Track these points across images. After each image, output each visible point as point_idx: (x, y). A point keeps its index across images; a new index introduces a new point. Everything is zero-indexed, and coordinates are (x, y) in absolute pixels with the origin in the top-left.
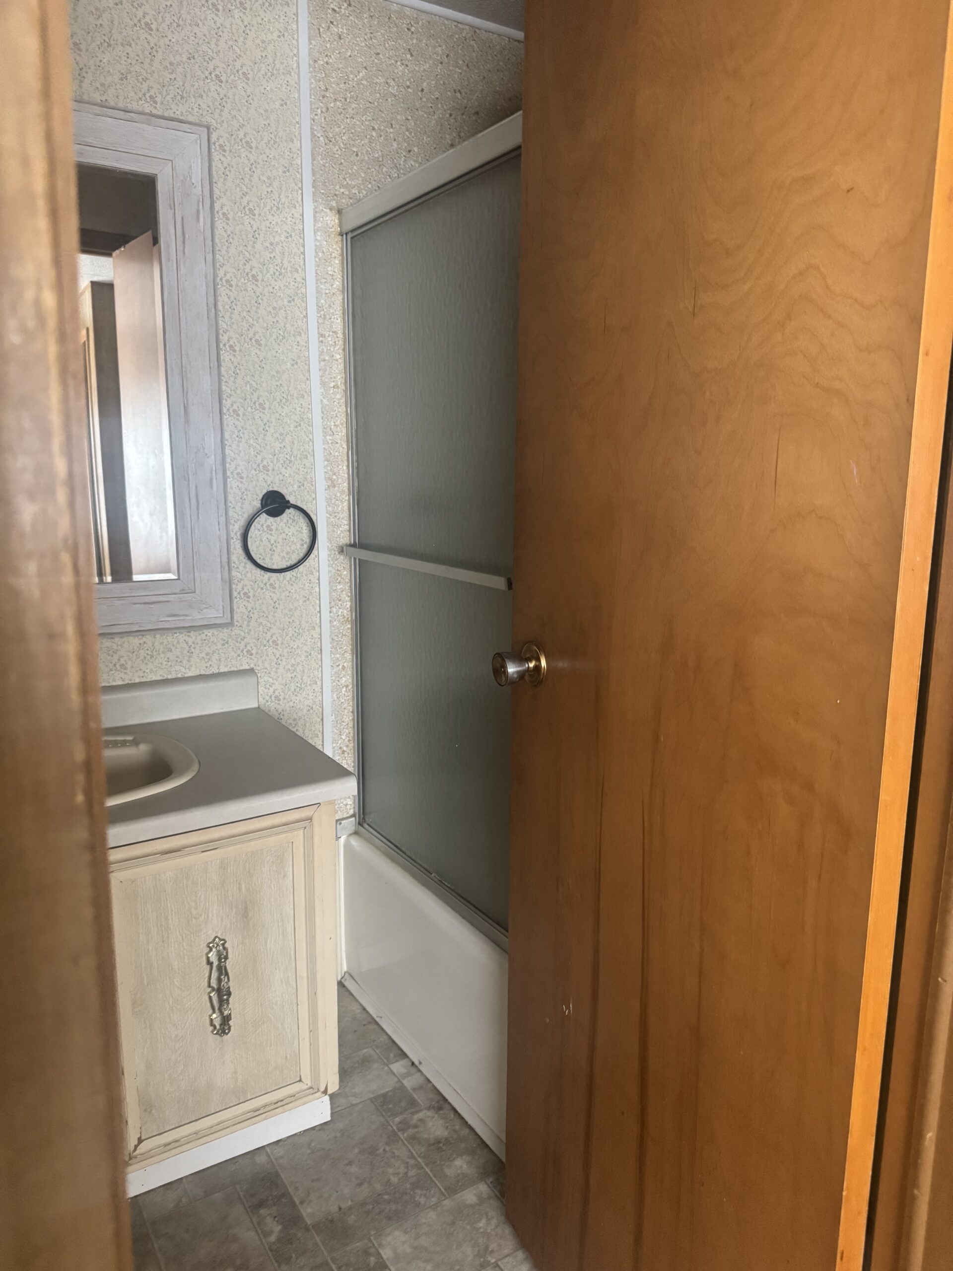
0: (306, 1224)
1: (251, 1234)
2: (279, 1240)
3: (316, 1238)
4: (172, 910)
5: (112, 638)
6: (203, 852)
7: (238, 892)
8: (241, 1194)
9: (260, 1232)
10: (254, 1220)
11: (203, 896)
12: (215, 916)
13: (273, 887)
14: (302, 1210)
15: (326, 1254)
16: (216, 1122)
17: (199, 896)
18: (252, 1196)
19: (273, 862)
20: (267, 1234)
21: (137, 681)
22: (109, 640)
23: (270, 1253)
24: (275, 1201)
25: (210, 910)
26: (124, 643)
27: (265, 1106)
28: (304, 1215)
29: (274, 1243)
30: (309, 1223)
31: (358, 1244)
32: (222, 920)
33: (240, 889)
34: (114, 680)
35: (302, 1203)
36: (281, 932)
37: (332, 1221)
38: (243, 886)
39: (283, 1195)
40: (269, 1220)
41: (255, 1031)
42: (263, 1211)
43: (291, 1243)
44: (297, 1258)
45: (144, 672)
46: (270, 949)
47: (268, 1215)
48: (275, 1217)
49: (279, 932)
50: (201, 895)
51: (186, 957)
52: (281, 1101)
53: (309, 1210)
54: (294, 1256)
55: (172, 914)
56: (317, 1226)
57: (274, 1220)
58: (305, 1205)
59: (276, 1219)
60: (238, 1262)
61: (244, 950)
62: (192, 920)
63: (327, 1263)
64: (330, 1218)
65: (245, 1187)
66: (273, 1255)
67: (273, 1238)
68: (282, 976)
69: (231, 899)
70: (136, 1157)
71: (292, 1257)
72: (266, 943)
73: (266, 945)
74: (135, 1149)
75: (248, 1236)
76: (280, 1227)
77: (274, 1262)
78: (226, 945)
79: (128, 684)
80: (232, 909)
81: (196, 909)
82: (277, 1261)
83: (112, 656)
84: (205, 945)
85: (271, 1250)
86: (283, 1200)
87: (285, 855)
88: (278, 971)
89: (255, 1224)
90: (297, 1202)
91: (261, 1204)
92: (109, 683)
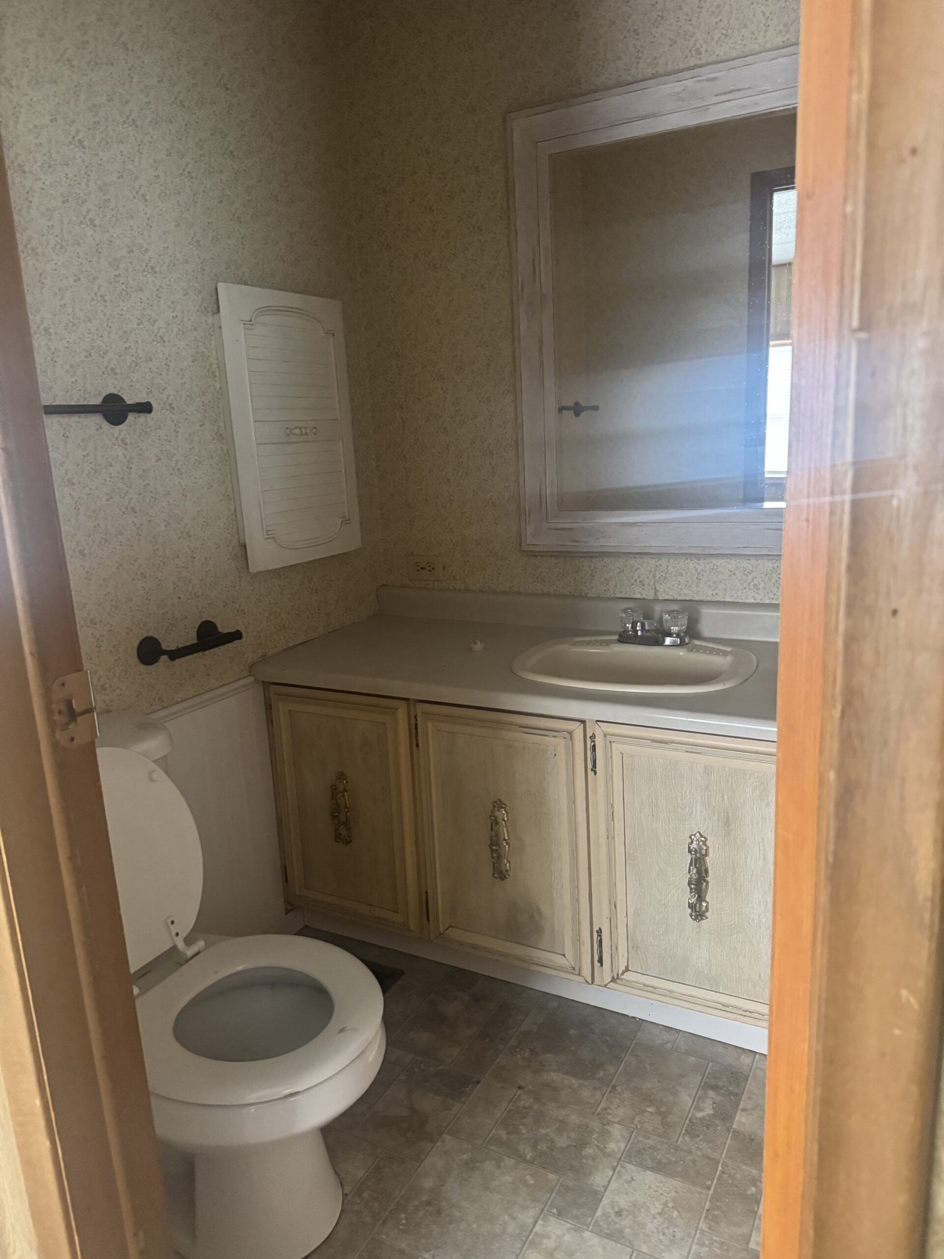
0: (731, 1126)
1: (689, 1101)
2: (702, 1119)
3: (729, 1140)
4: (661, 793)
5: (748, 560)
6: (686, 752)
7: (720, 800)
8: (708, 1070)
9: (695, 1103)
10: (699, 1093)
11: (688, 792)
12: (699, 812)
13: (755, 810)
14: (738, 1114)
15: (724, 1156)
16: (689, 993)
17: (685, 789)
18: (715, 1078)
19: (756, 787)
20: (699, 1109)
21: (767, 601)
22: (746, 561)
23: (687, 1121)
24: (726, 1093)
25: (694, 806)
26: (758, 565)
27: (733, 1007)
28: (737, 1118)
29: (696, 1118)
30: (734, 1127)
31: (754, 1171)
32: (705, 819)
33: (723, 799)
34: (747, 598)
35: (744, 1110)
36: (761, 856)
37: (752, 1140)
38: (726, 797)
39: (736, 1095)
40: (709, 1102)
41: (731, 935)
42: (711, 1093)
43: (708, 1128)
44: (701, 1140)
45: (774, 595)
46: (750, 868)
47: (712, 1098)
48: (715, 1103)
49: (760, 856)
50: (687, 789)
51: (671, 838)
52: (750, 1012)
53: (743, 1120)
54: (701, 1137)
55: (661, 796)
56: (737, 1134)
57: (712, 1105)
58: (744, 1113)
59: (714, 1105)
60: (663, 1109)
61: (725, 855)
62: (677, 808)
63: (718, 1162)
64: (753, 1137)
65: (715, 1068)
66: (688, 1124)
67: (699, 1115)
68: (760, 897)
69: (714, 803)
70: (622, 980)
71: (699, 1136)
72: (746, 859)
73: (746, 862)
74: (622, 974)
75: (686, 1099)
76: (711, 1112)
77: (684, 1129)
78: (708, 843)
79: (759, 603)
80: (714, 814)
81: (682, 800)
82: (686, 1130)
83: (747, 576)
84: (689, 836)
85: (690, 1121)
86: (732, 1097)
87: (769, 784)
88: (756, 891)
89: (698, 1095)
90: (740, 1107)
91: (715, 1088)
92: (742, 599)
